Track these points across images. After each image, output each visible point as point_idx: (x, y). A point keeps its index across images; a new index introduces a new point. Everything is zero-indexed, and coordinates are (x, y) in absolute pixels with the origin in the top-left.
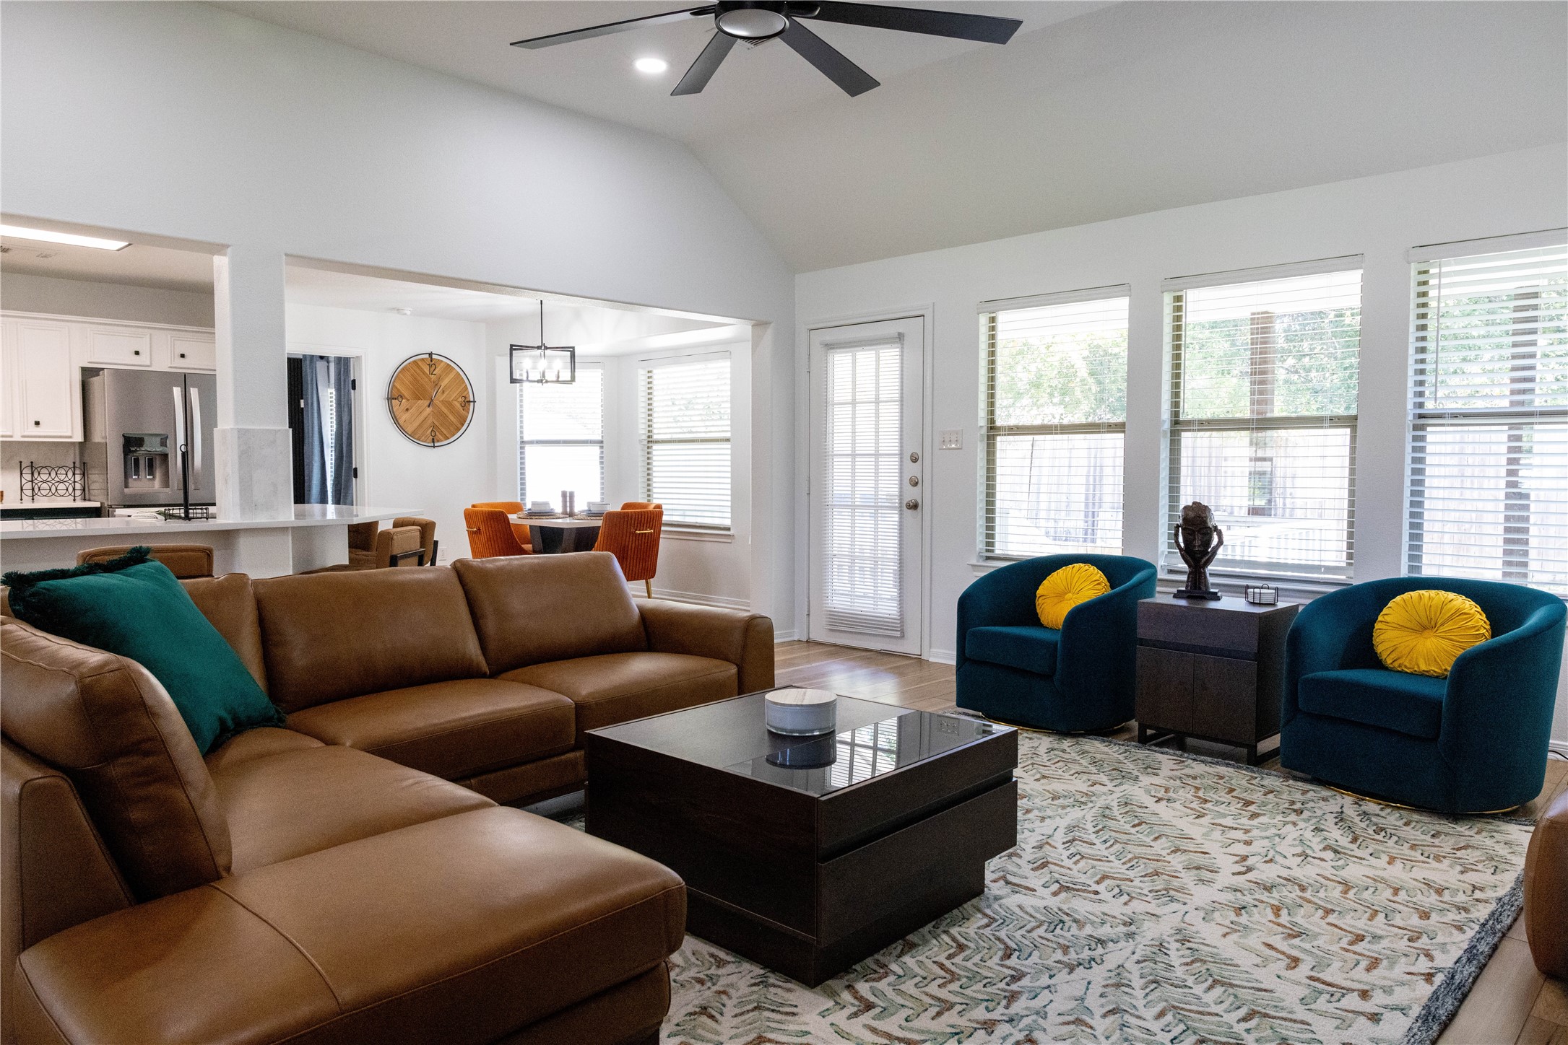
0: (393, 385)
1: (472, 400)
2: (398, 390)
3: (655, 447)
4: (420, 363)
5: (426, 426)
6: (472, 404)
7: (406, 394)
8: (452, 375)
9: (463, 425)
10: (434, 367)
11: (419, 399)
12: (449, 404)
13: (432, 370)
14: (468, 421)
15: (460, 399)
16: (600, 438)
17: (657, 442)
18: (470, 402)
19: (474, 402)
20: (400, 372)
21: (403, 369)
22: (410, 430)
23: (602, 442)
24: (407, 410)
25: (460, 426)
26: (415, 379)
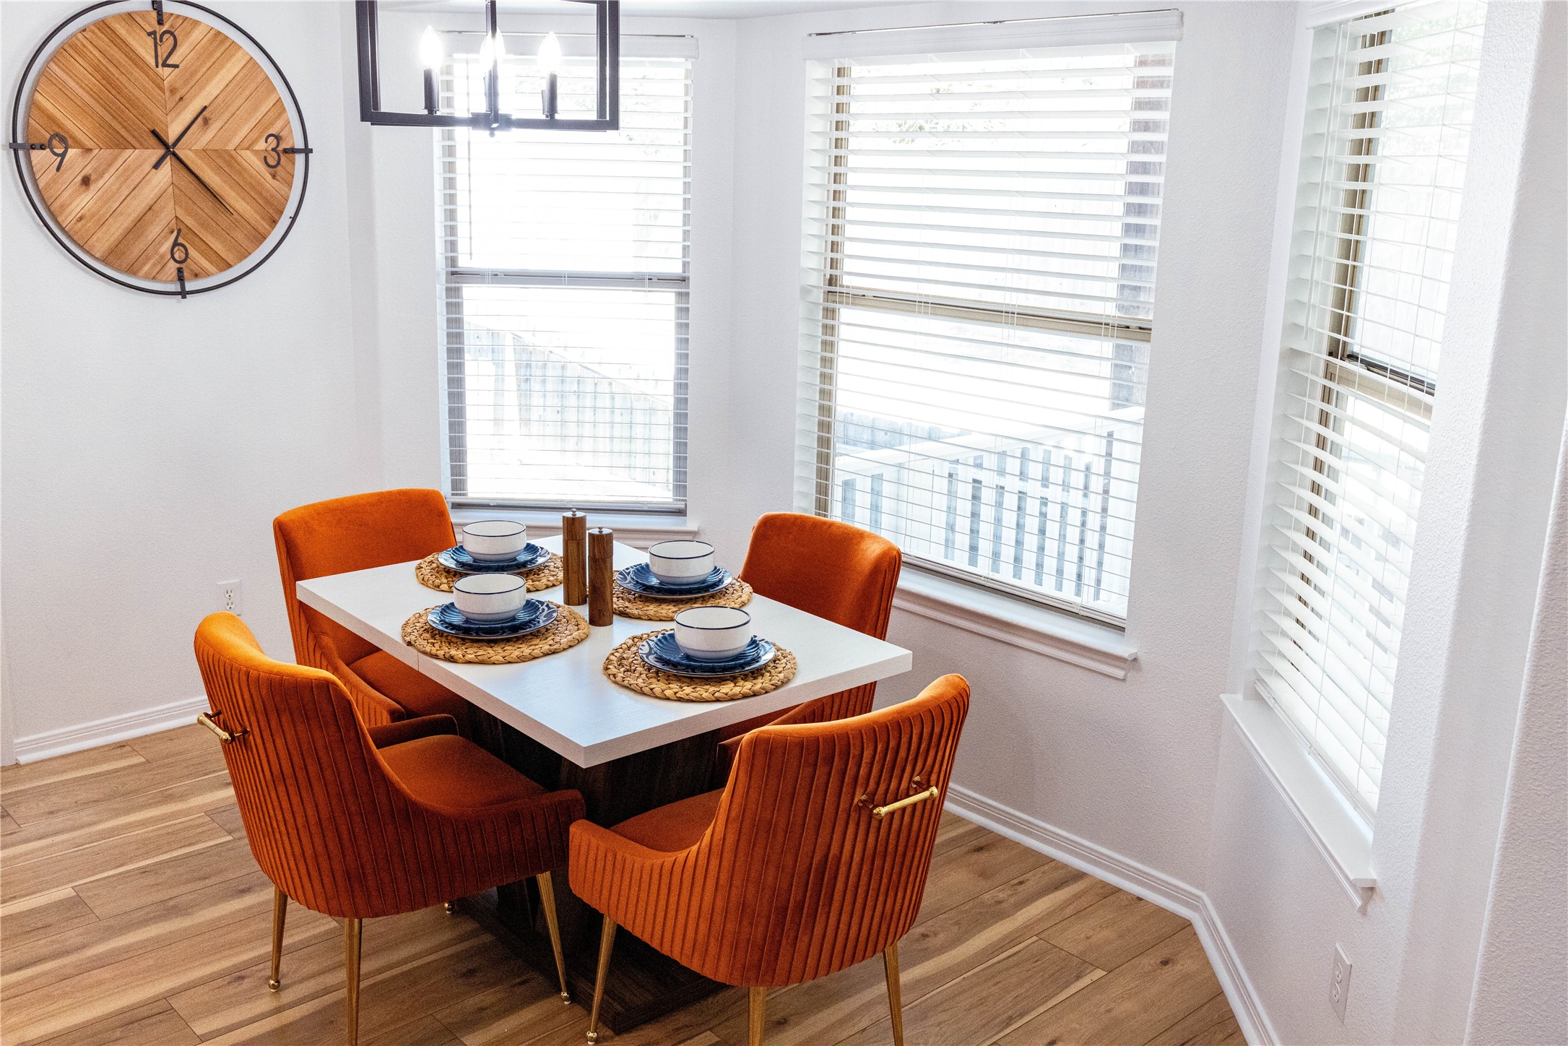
0: (32, 103)
1: (299, 144)
2: (51, 118)
3: (846, 314)
4: (121, 30)
5: (154, 231)
6: (300, 158)
7: (73, 125)
8: (231, 69)
9: (274, 222)
10: (169, 41)
11: (128, 145)
12: (225, 160)
13: (164, 50)
14: (290, 210)
15: (261, 145)
16: (676, 269)
17: (859, 299)
18: (293, 151)
19: (307, 151)
20: (53, 58)
21: (62, 47)
22: (104, 240)
23: (684, 280)
24: (86, 181)
25: (262, 225)
26: (107, 80)
